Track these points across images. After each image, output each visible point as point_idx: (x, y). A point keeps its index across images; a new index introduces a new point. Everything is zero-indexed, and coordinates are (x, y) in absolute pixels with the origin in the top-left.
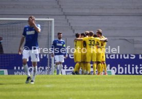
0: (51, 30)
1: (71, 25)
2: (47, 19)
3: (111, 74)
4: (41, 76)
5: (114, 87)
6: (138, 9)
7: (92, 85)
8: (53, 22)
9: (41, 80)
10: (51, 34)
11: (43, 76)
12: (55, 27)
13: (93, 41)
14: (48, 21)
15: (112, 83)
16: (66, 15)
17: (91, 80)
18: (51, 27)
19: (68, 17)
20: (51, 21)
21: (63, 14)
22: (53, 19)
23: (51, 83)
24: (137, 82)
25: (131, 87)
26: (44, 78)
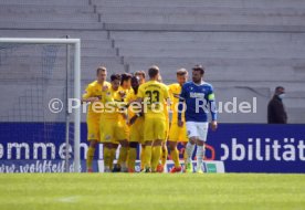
0: (73, 67)
1: (121, 54)
2: (65, 40)
3: (215, 172)
4: (49, 175)
5: (222, 202)
6: (279, 15)
7: (170, 197)
8: (78, 46)
9: (49, 186)
10: (73, 74)
11: (55, 175)
12: (82, 58)
13: (155, 92)
14: (67, 44)
15: (216, 192)
16: (108, 30)
17: (167, 186)
18: (73, 58)
19: (113, 36)
20: (73, 44)
21: (101, 27)
22: (78, 40)
23: (73, 193)
24: (277, 190)
25: (264, 203)
26: (56, 180)
